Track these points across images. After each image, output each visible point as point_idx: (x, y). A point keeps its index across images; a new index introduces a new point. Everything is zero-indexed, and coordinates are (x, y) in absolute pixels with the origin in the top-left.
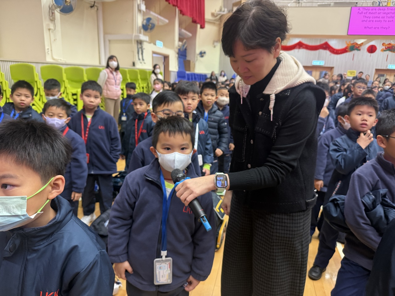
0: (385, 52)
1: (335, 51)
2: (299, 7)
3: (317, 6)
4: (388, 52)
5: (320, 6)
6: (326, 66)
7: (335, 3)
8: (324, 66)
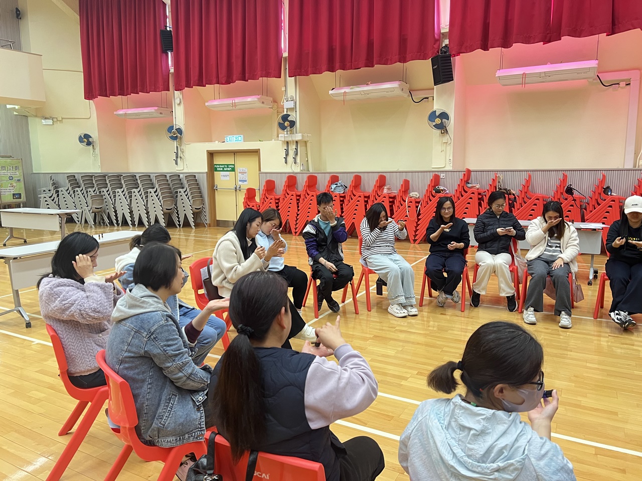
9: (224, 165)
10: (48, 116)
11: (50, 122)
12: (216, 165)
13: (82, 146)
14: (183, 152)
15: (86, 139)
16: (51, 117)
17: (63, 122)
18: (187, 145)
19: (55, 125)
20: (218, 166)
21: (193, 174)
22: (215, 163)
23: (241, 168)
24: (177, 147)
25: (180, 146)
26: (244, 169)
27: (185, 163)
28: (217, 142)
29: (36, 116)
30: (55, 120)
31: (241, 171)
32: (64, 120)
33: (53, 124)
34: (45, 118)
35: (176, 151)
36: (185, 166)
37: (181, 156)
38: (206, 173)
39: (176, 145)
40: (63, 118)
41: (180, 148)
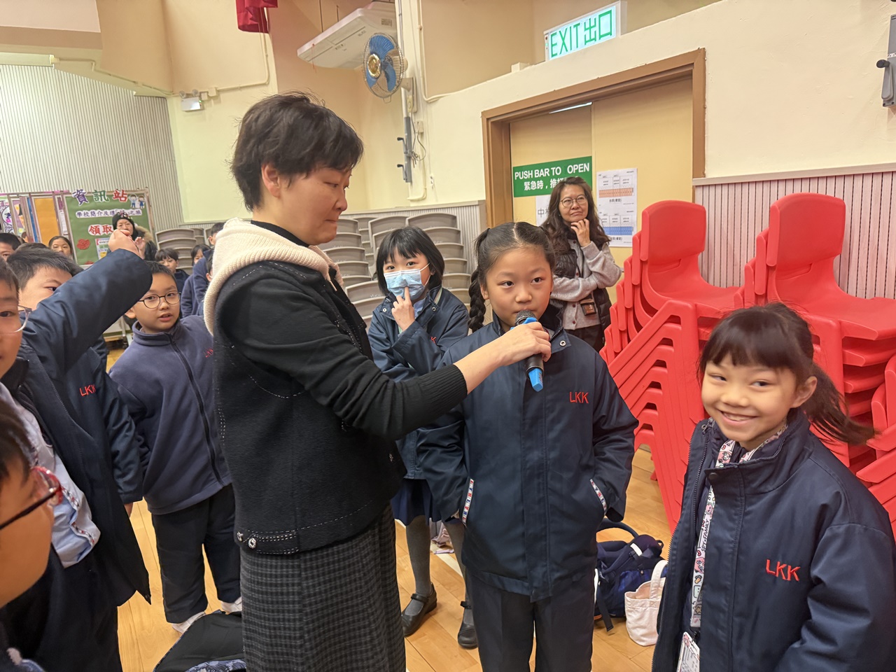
9: (549, 165)
10: (190, 90)
11: (196, 103)
12: (521, 169)
16: (196, 93)
17: (220, 102)
18: (434, 108)
20: (527, 174)
21: (446, 212)
22: (516, 163)
23: (610, 173)
24: (408, 119)
25: (414, 115)
26: (622, 171)
27: (428, 176)
28: (516, 68)
30: (204, 97)
31: (610, 186)
32: (222, 96)
33: (202, 109)
34: (188, 96)
35: (404, 136)
36: (429, 186)
37: (417, 149)
38: (481, 203)
39: (405, 116)
40: (218, 91)
41: (415, 120)
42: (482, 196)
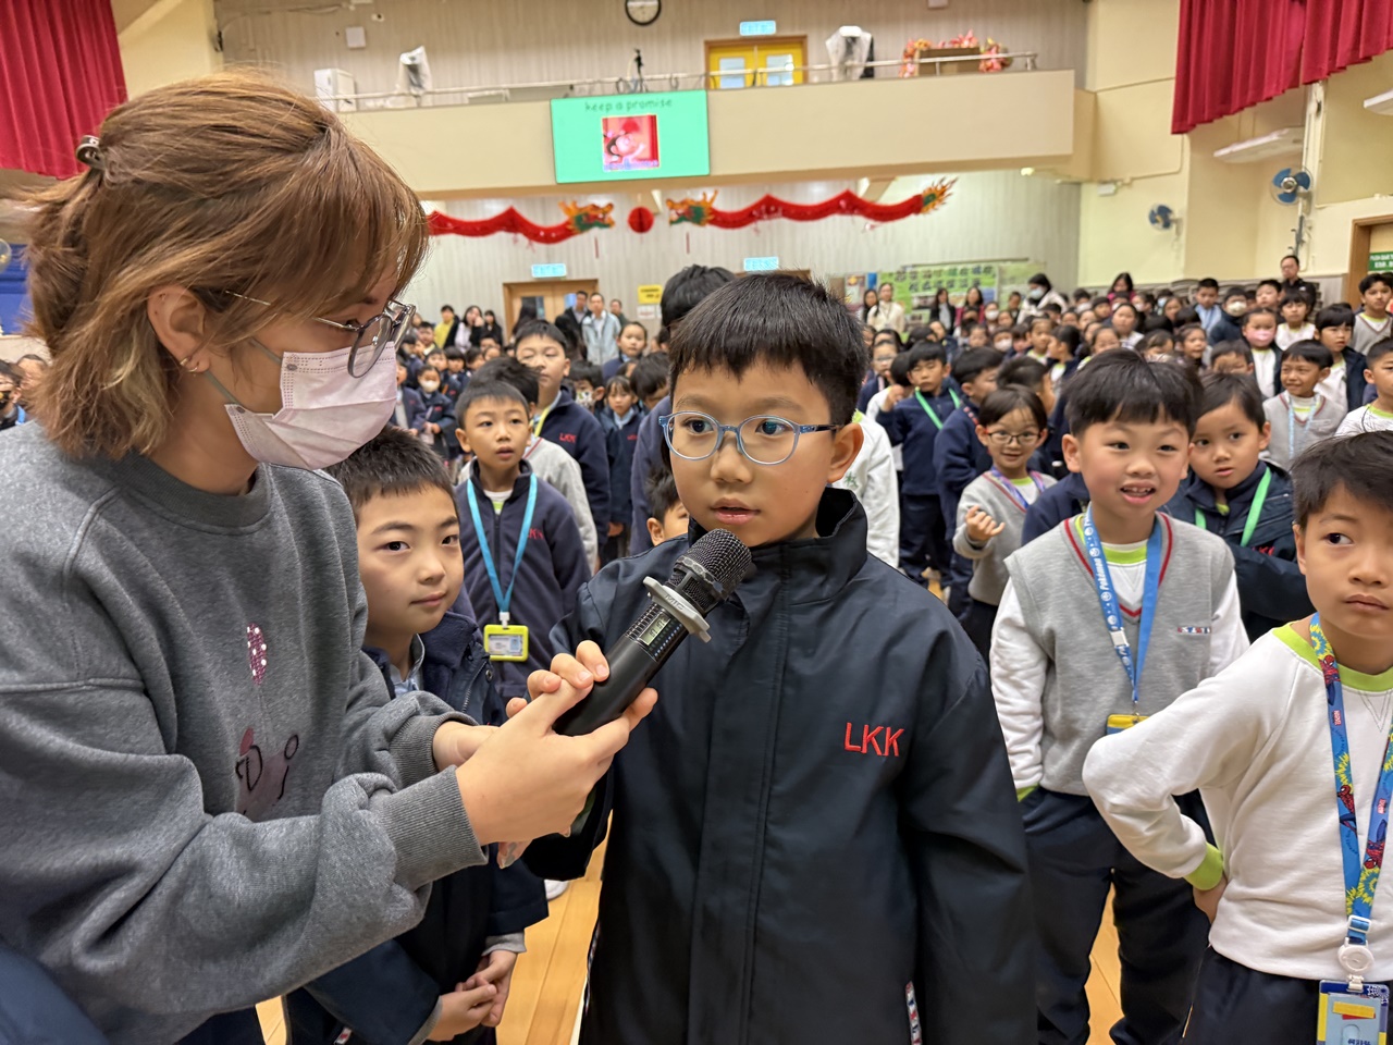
0: (677, 227)
1: (542, 234)
2: (419, 106)
3: (467, 101)
4: (687, 226)
5: (474, 101)
6: (574, 277)
7: (511, 90)
8: (569, 278)
10: (1108, 178)
11: (1110, 188)
12: (1375, 254)
13: (1156, 232)
14: (1310, 228)
15: (1162, 216)
16: (1112, 180)
17: (1132, 188)
18: (1319, 212)
19: (1121, 194)
20: (1378, 258)
22: (1372, 250)
24: (1302, 218)
25: (1308, 214)
27: (1310, 256)
28: (1377, 196)
29: (1090, 181)
30: (1119, 184)
32: (1136, 183)
33: (1115, 192)
34: (1105, 183)
35: (1297, 228)
36: (1310, 262)
37: (1305, 238)
38: (1344, 275)
39: (1300, 214)
40: (1133, 179)
41: (1306, 219)
42: (1345, 269)
